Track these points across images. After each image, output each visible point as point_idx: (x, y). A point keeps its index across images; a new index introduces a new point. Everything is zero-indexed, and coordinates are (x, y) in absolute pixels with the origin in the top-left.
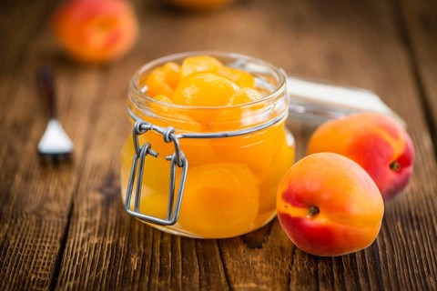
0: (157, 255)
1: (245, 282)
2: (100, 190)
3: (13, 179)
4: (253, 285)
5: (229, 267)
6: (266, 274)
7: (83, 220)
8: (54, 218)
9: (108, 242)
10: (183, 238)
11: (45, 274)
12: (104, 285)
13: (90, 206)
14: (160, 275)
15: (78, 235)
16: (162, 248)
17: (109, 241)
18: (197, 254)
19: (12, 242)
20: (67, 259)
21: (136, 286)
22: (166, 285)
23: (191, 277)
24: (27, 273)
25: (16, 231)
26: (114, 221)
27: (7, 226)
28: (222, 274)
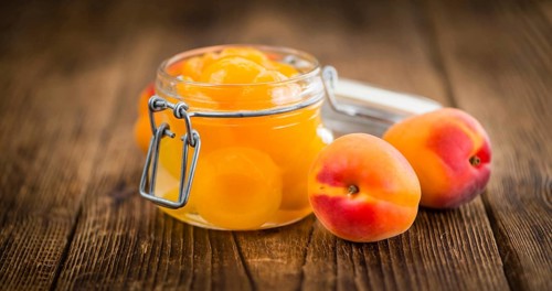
0: (169, 241)
1: (260, 257)
2: (110, 195)
3: (18, 190)
4: (268, 259)
5: (243, 247)
6: (282, 251)
7: (91, 219)
8: (61, 220)
9: (117, 234)
10: (196, 228)
11: (51, 261)
12: (112, 266)
13: (99, 208)
14: (171, 256)
15: (86, 230)
16: (173, 235)
17: (119, 233)
18: (211, 239)
19: (17, 239)
20: (75, 248)
21: (146, 266)
22: (177, 263)
23: (203, 256)
24: (32, 262)
25: (21, 230)
26: (124, 218)
27: (12, 227)
28: (236, 253)
